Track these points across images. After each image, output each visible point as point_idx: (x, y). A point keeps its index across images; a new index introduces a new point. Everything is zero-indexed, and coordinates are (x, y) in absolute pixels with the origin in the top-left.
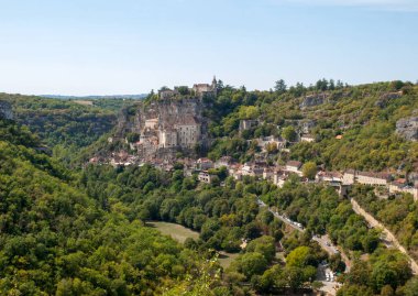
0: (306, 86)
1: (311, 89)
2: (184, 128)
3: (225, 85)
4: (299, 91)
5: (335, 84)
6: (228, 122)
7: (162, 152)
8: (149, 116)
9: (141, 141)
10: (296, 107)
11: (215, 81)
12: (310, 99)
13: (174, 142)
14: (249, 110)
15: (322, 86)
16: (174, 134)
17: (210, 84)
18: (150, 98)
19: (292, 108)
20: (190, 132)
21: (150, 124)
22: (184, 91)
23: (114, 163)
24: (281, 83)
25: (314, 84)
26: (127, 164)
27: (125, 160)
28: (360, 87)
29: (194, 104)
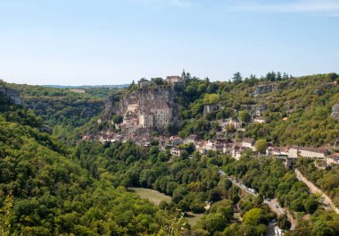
0: (258, 77)
1: (262, 80)
2: (159, 111)
3: (192, 76)
4: (252, 82)
5: (282, 76)
6: (194, 106)
7: (141, 131)
8: (131, 102)
9: (124, 122)
10: (250, 95)
11: (184, 74)
12: (262, 88)
13: (151, 123)
14: (212, 97)
15: (271, 77)
16: (151, 117)
17: (180, 76)
18: (132, 87)
19: (246, 95)
20: (164, 115)
21: (131, 108)
22: (159, 82)
23: (102, 140)
24: (238, 75)
25: (265, 76)
26: (113, 141)
27: (111, 137)
28: (301, 78)
29: (167, 93)
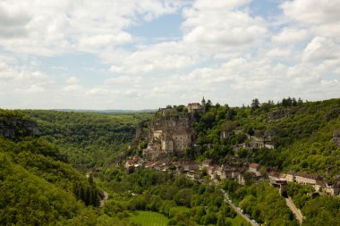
1: (278, 105)
2: (179, 137)
3: (214, 104)
4: (268, 107)
5: (297, 100)
6: (211, 133)
7: (162, 156)
8: (156, 128)
9: (149, 147)
10: (264, 121)
11: (204, 101)
12: (275, 114)
13: (171, 149)
14: (227, 124)
15: (287, 103)
16: (171, 143)
17: (201, 103)
18: (157, 114)
19: (261, 121)
20: (183, 141)
21: (157, 134)
22: (181, 109)
23: (127, 165)
24: (256, 101)
25: (281, 101)
26: (136, 166)
27: (136, 163)
29: (187, 119)
